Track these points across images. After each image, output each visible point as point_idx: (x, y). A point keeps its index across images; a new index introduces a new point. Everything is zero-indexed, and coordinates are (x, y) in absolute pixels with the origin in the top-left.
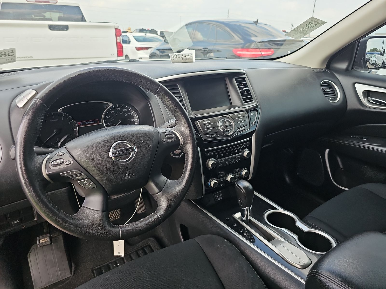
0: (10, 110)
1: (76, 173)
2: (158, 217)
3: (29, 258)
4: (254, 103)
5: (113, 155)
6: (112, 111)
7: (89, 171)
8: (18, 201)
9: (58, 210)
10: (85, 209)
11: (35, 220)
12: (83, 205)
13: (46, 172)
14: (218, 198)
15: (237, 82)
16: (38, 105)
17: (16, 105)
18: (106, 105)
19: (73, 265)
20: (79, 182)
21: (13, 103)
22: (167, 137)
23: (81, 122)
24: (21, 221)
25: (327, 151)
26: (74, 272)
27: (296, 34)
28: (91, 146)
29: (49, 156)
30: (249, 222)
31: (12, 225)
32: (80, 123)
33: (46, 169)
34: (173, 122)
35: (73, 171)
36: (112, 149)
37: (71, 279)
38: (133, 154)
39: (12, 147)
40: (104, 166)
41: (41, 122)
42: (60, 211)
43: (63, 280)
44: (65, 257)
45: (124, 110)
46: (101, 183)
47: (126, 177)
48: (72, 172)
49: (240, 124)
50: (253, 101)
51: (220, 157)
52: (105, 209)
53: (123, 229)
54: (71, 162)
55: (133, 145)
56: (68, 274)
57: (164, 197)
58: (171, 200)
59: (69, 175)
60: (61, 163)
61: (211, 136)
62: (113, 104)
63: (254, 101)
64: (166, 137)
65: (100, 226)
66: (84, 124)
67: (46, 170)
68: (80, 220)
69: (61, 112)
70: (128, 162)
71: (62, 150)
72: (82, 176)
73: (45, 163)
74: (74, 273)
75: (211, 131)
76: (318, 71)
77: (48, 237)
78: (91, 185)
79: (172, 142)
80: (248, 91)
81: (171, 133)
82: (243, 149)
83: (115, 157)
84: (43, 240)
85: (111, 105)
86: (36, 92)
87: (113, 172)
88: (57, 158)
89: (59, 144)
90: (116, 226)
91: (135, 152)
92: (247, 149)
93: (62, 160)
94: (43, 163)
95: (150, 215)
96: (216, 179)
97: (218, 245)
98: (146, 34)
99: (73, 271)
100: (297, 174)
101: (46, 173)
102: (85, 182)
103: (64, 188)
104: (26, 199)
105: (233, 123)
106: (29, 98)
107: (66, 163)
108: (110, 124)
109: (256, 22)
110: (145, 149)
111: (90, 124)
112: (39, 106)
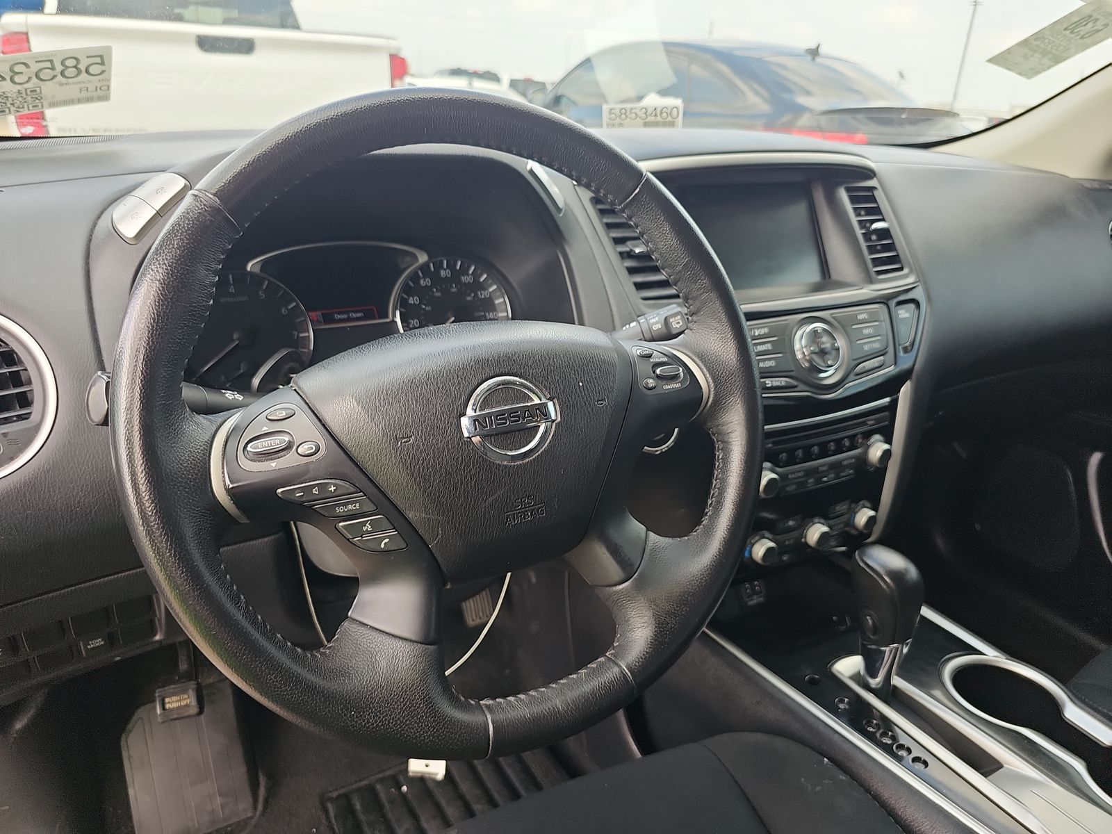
0: (91, 247)
1: (338, 492)
2: (622, 672)
3: (126, 748)
4: (906, 276)
5: (476, 429)
6: (425, 280)
7: (384, 487)
8: (110, 575)
9: (263, 633)
10: (362, 629)
11: (157, 638)
12: (350, 613)
13: (224, 481)
14: (750, 596)
15: (853, 200)
16: (206, 214)
17: (113, 230)
18: (408, 259)
19: (263, 781)
20: (343, 527)
21: (103, 223)
22: (658, 371)
23: (319, 313)
24: (111, 641)
25: (1096, 458)
26: (266, 802)
27: (1026, 57)
28: (398, 390)
29: (233, 420)
30: (891, 695)
31: (80, 652)
32: (317, 314)
33: (223, 468)
34: (656, 323)
35: (326, 481)
36: (474, 405)
37: (256, 826)
38: (546, 432)
39: (96, 379)
40: (441, 467)
41: (214, 285)
42: (271, 638)
43: (230, 825)
44: (238, 753)
45: (465, 279)
46: (426, 537)
47: (518, 518)
48: (322, 487)
49: (866, 348)
50: (901, 269)
51: (791, 461)
52: (432, 635)
53: (501, 717)
54: (318, 449)
55: (549, 396)
56: (243, 808)
57: (643, 599)
58: (668, 613)
59: (309, 498)
60: (282, 450)
61: (772, 381)
62: (429, 255)
63: (906, 271)
64: (654, 372)
65: (416, 703)
66: (328, 319)
67: (223, 473)
68: (344, 673)
69: (257, 270)
70: (527, 460)
71: (282, 401)
72: (355, 502)
73: (222, 446)
74: (265, 807)
75: (772, 363)
76: (1096, 185)
77: (191, 691)
78: (387, 540)
79: (676, 391)
80: (885, 233)
81: (670, 361)
82: (868, 435)
83: (483, 437)
84: (174, 698)
85: (423, 258)
86: (188, 183)
87: (472, 495)
88: (265, 428)
89: (256, 381)
90: (472, 702)
91: (554, 424)
92: (877, 437)
93: (287, 438)
94: (214, 446)
95: (594, 665)
96: (770, 536)
97: (803, 779)
98: (470, 84)
99: (261, 799)
100: (978, 527)
101: (225, 485)
102: (368, 527)
103: (266, 539)
104: (141, 569)
105: (841, 343)
106: (159, 203)
107: (299, 451)
108: (415, 322)
109: (814, 53)
110: (589, 412)
111: (349, 320)
112: (209, 217)
